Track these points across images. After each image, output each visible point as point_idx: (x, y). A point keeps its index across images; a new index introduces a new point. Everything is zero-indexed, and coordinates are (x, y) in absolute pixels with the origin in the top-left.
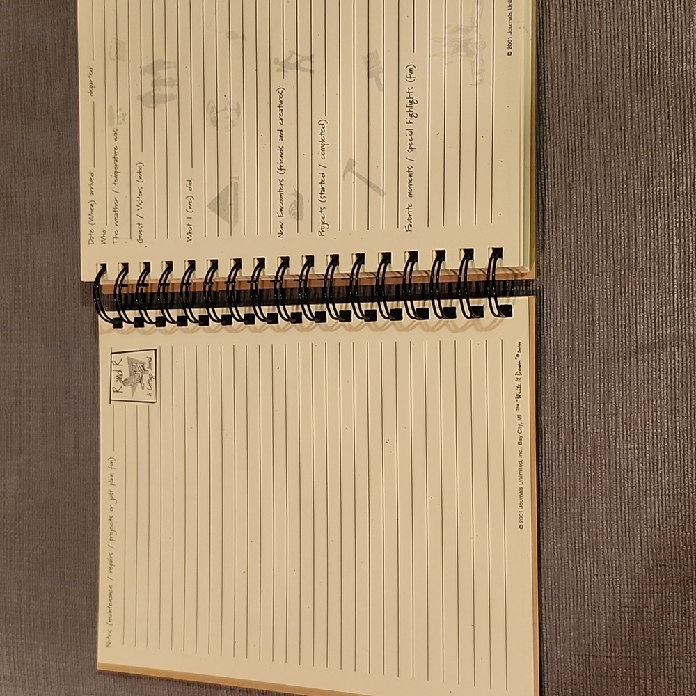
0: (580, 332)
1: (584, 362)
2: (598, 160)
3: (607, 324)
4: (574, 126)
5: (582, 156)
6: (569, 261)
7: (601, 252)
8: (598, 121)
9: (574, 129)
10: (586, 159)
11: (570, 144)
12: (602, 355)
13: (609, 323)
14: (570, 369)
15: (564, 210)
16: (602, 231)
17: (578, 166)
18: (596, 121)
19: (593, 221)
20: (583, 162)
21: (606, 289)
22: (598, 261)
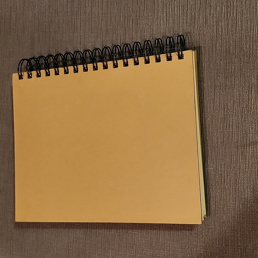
0: (227, 135)
1: (228, 147)
2: (238, 68)
3: (238, 133)
4: (229, 54)
5: (232, 66)
6: (224, 107)
7: (237, 104)
8: (239, 53)
9: (229, 55)
10: (233, 67)
11: (227, 61)
12: (235, 145)
13: (239, 132)
14: (222, 150)
15: (223, 87)
16: (238, 96)
17: (230, 70)
18: (238, 53)
19: (235, 91)
20: (232, 68)
21: (238, 119)
22: (236, 108)
